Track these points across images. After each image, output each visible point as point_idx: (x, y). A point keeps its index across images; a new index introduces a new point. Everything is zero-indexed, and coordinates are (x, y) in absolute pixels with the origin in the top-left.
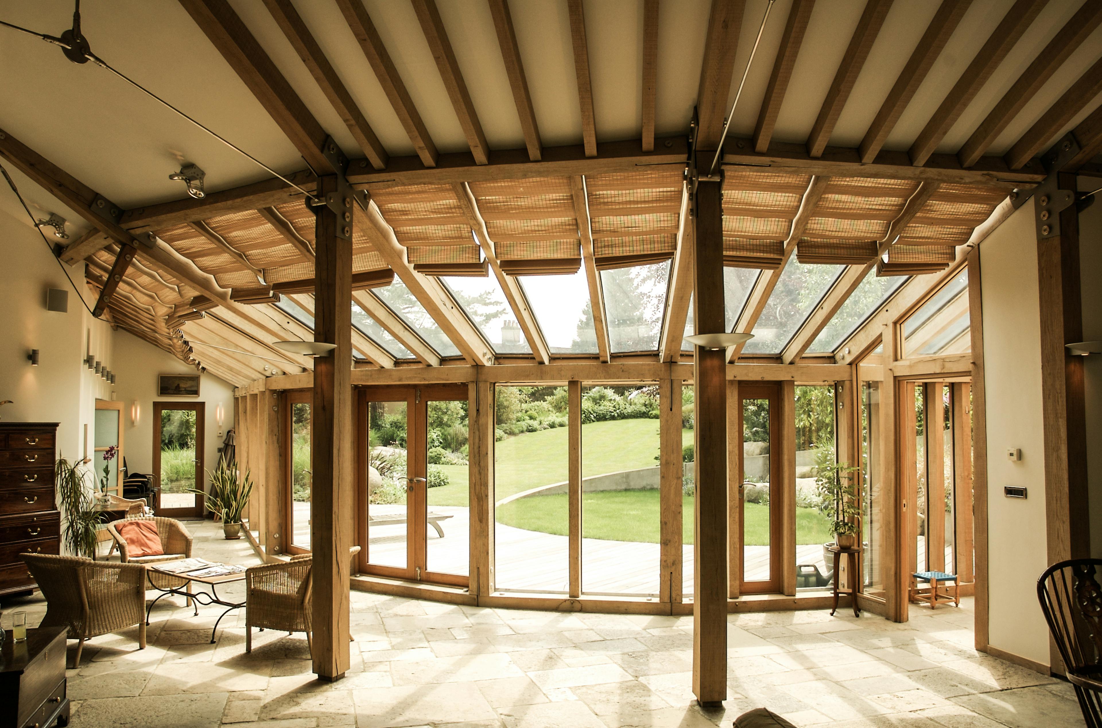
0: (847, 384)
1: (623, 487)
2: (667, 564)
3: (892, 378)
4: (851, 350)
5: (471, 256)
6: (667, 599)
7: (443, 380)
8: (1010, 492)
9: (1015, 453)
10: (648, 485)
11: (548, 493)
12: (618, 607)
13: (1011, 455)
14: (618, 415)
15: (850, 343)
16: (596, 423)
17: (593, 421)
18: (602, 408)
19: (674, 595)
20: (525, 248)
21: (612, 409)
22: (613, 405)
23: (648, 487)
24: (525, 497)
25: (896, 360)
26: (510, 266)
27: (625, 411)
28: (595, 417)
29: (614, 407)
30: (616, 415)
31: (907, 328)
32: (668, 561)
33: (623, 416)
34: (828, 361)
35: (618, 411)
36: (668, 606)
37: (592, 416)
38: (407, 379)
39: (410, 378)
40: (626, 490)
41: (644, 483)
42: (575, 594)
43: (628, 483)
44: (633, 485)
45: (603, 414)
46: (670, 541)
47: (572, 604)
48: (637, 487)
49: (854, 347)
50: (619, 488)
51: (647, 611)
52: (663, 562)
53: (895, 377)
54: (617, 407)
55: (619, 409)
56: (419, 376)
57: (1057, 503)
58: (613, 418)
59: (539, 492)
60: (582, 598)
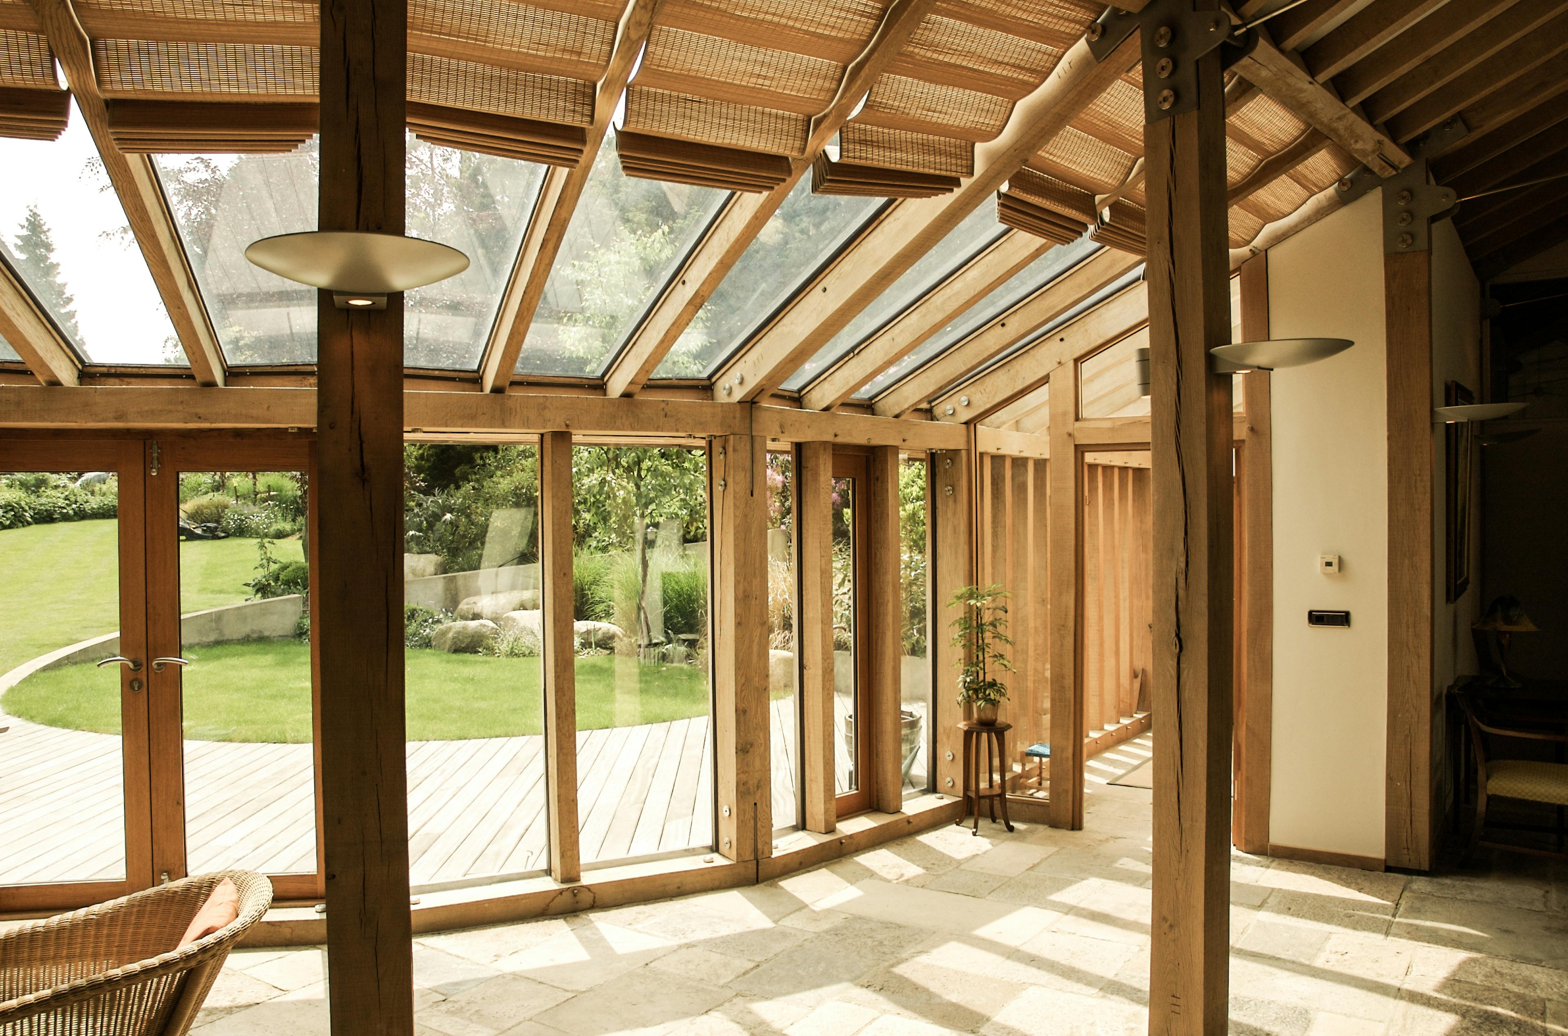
0: (964, 453)
1: (212, 638)
2: (748, 789)
3: (1073, 447)
4: (972, 399)
5: (570, 106)
6: (748, 855)
7: (257, 420)
8: (1317, 618)
9: (1335, 562)
10: (253, 631)
11: (83, 658)
12: (665, 885)
13: (1329, 564)
14: (75, 513)
15: (972, 389)
16: (34, 528)
17: (29, 524)
18: (43, 500)
19: (760, 846)
20: (695, 114)
21: (61, 502)
22: (63, 496)
23: (255, 635)
24: (45, 669)
25: (1077, 419)
26: (643, 149)
27: (87, 507)
28: (32, 517)
29: (66, 498)
30: (71, 512)
31: (1088, 368)
32: (751, 782)
33: (81, 515)
34: (923, 415)
35: (74, 506)
36: (752, 866)
37: (27, 514)
38: (142, 415)
39: (152, 414)
40: (218, 643)
41: (245, 630)
42: (573, 874)
43: (221, 633)
44: (228, 634)
45: (46, 510)
46: (752, 745)
47: (575, 895)
48: (236, 636)
49: (979, 396)
50: (205, 639)
51: (717, 883)
52: (742, 788)
53: (1076, 446)
54: (73, 499)
55: (76, 502)
56: (180, 408)
57: (1408, 631)
58: (66, 518)
59: (68, 657)
60: (587, 879)
